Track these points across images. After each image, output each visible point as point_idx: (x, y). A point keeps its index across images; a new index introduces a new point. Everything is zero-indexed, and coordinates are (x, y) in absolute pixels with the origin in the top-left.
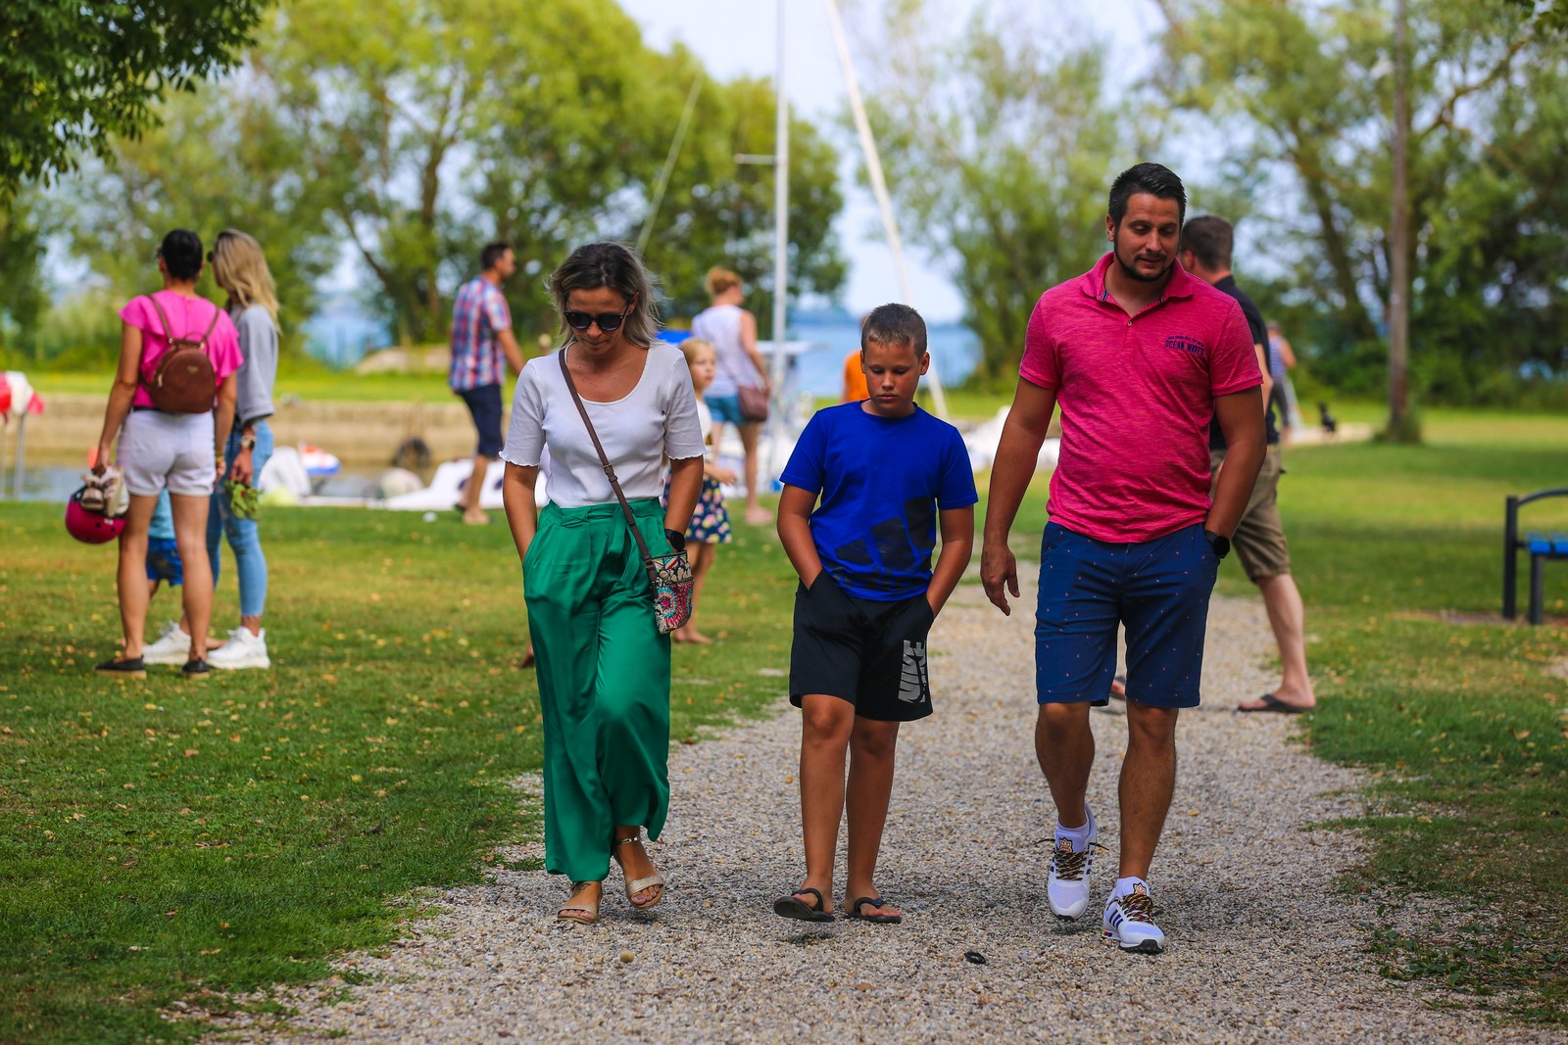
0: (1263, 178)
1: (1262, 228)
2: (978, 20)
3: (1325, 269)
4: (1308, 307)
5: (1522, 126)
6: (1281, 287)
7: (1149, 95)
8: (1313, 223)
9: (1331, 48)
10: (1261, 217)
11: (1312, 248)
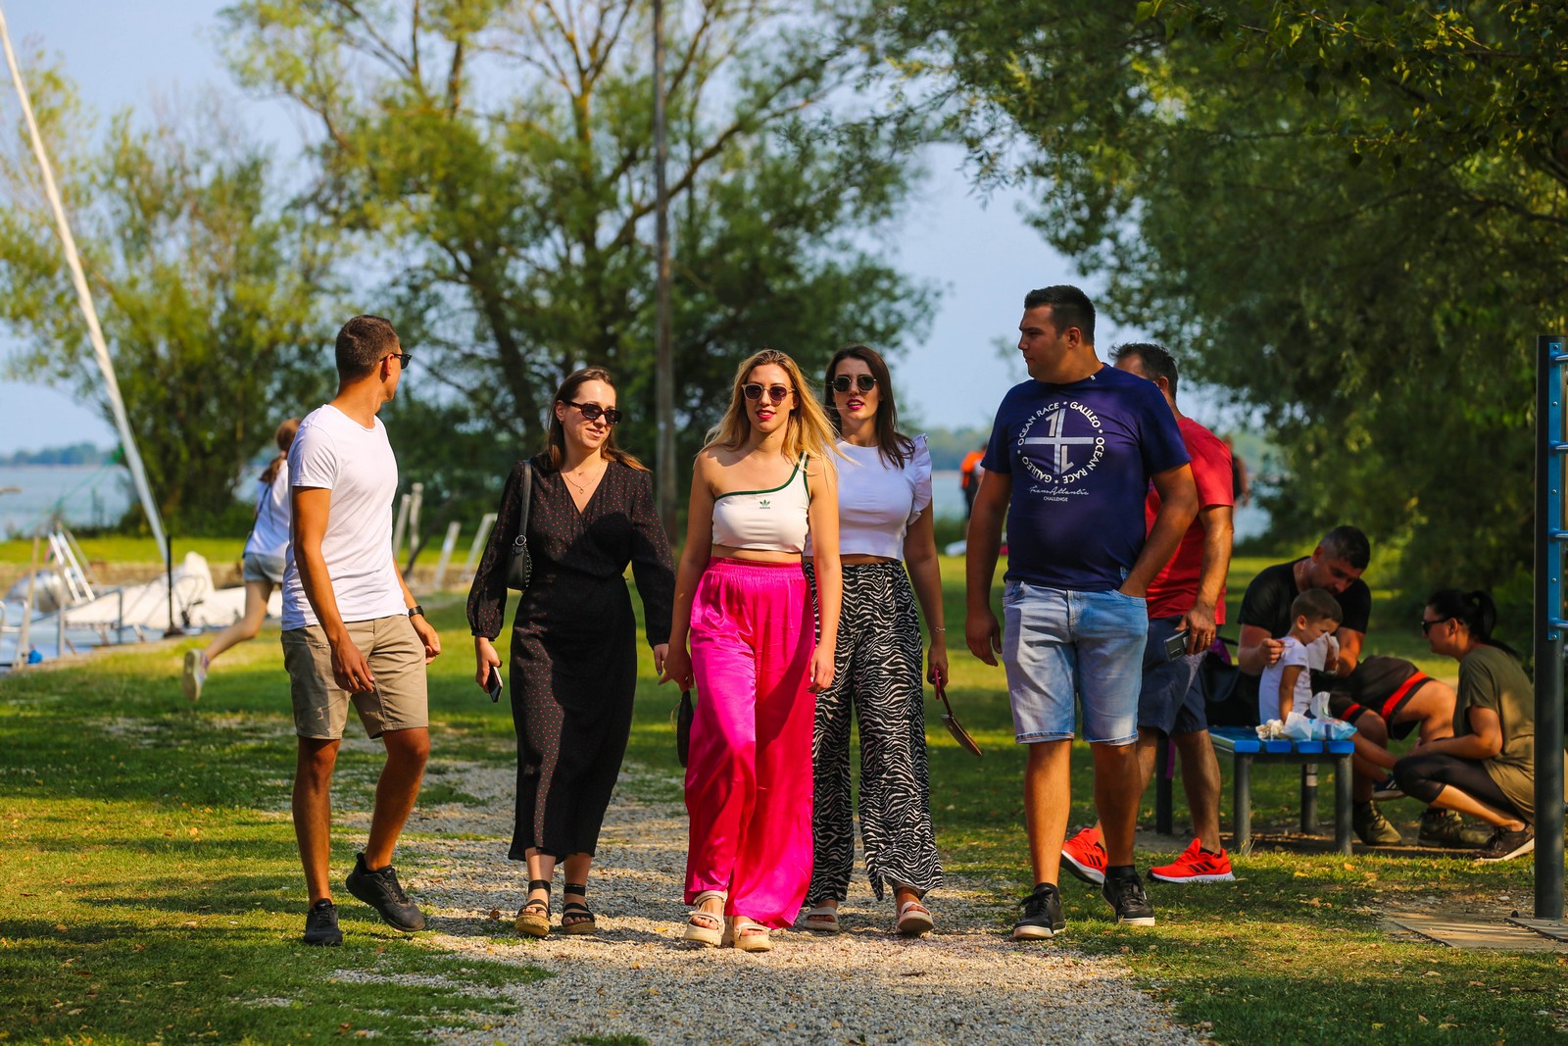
0: (435, 300)
1: (438, 354)
2: (119, 131)
3: (504, 396)
4: (486, 436)
5: (707, 242)
6: (458, 415)
7: (311, 214)
8: (489, 349)
9: (503, 159)
10: (436, 343)
11: (490, 375)
